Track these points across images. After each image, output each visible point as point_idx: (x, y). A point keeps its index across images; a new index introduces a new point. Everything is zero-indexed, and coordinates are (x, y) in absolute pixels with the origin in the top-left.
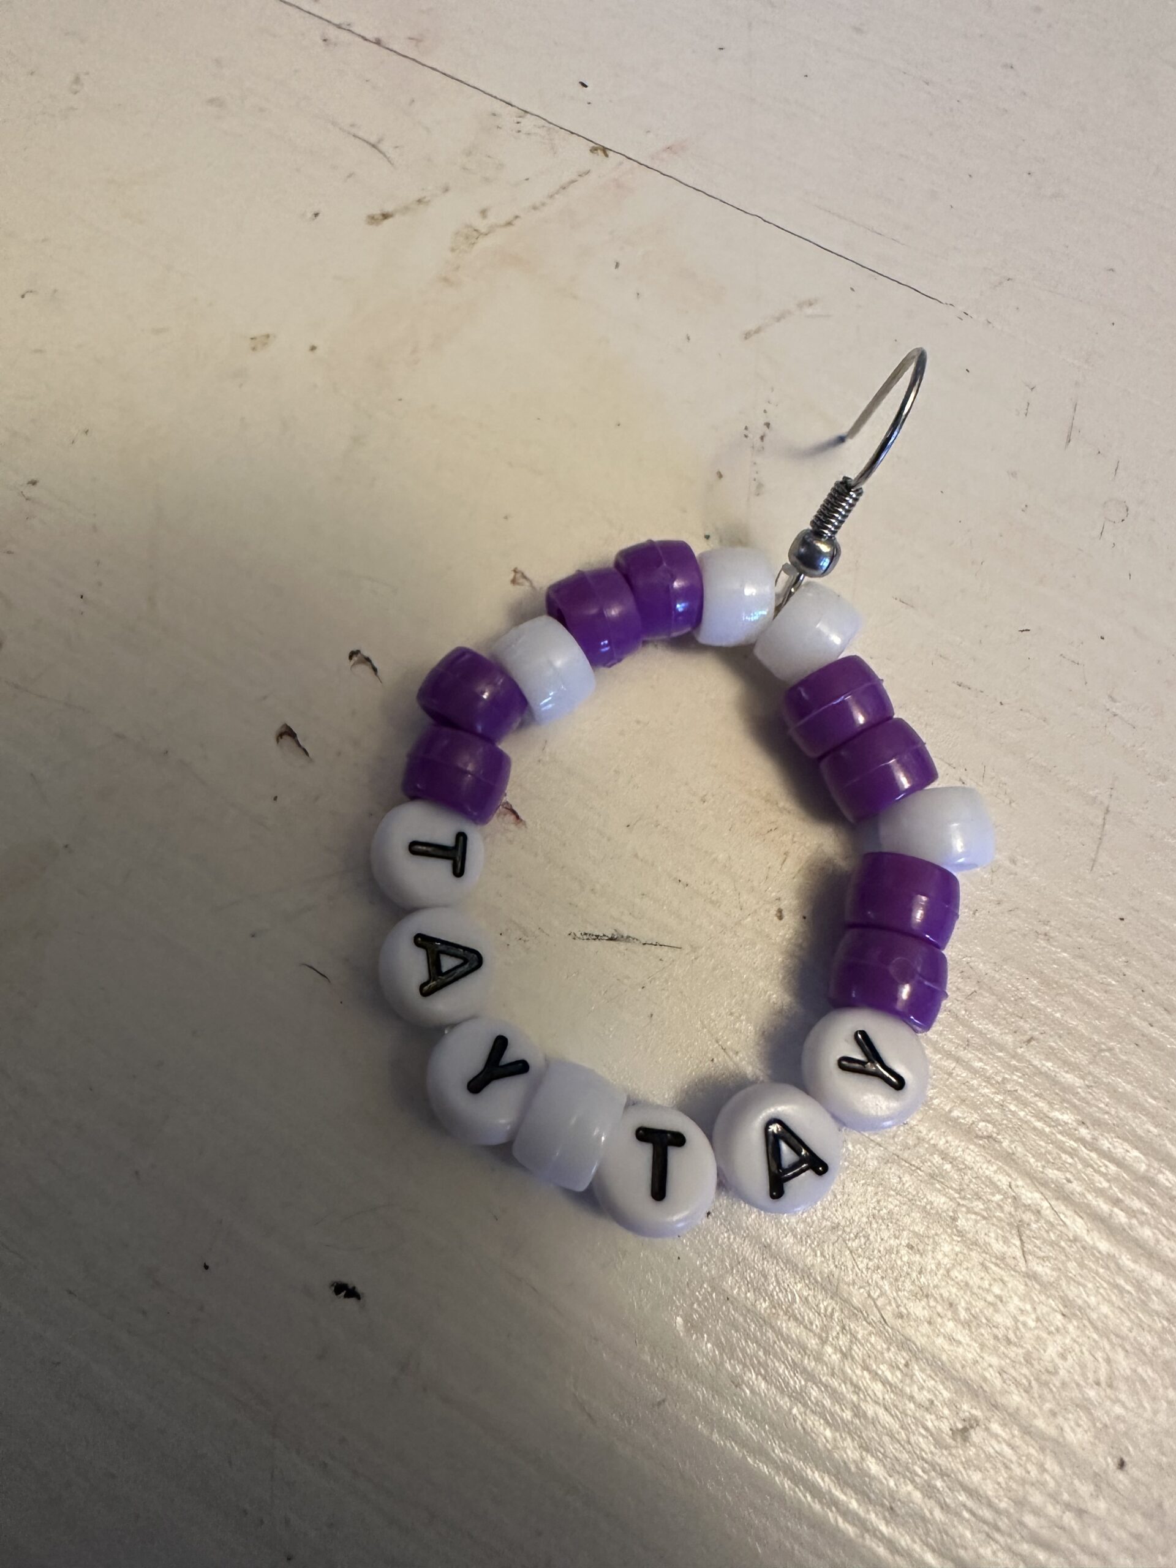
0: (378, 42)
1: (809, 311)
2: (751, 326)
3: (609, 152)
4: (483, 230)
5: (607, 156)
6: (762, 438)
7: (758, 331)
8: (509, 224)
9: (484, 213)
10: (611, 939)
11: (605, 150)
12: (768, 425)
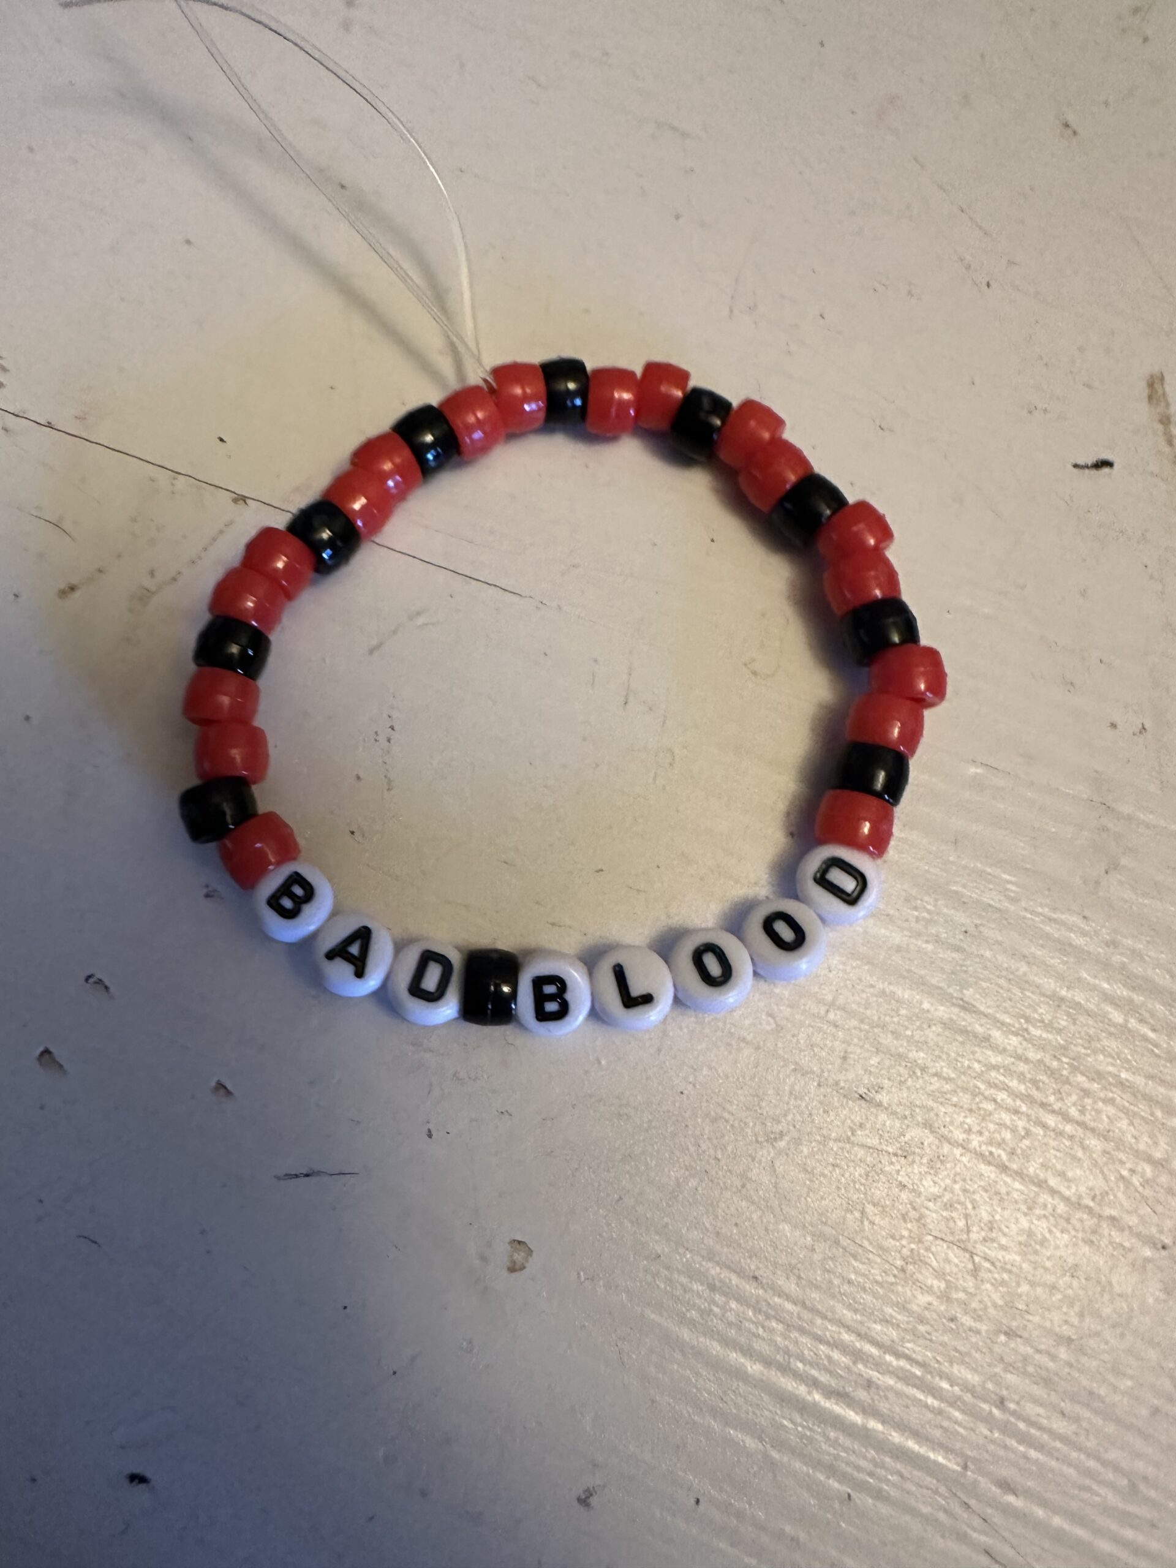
0: (49, 425)
1: (420, 621)
2: (374, 642)
3: (249, 501)
4: (153, 589)
5: (246, 503)
6: (389, 740)
7: (379, 646)
8: (174, 579)
9: (152, 573)
10: (307, 1175)
11: (244, 499)
12: (392, 728)
